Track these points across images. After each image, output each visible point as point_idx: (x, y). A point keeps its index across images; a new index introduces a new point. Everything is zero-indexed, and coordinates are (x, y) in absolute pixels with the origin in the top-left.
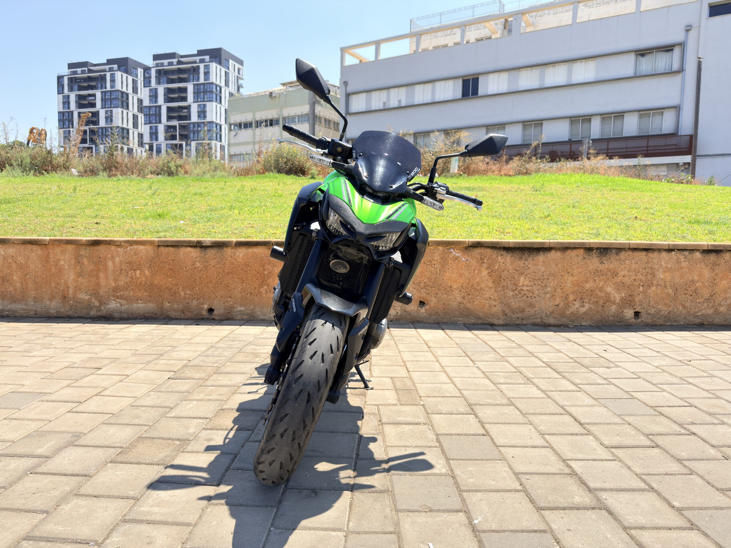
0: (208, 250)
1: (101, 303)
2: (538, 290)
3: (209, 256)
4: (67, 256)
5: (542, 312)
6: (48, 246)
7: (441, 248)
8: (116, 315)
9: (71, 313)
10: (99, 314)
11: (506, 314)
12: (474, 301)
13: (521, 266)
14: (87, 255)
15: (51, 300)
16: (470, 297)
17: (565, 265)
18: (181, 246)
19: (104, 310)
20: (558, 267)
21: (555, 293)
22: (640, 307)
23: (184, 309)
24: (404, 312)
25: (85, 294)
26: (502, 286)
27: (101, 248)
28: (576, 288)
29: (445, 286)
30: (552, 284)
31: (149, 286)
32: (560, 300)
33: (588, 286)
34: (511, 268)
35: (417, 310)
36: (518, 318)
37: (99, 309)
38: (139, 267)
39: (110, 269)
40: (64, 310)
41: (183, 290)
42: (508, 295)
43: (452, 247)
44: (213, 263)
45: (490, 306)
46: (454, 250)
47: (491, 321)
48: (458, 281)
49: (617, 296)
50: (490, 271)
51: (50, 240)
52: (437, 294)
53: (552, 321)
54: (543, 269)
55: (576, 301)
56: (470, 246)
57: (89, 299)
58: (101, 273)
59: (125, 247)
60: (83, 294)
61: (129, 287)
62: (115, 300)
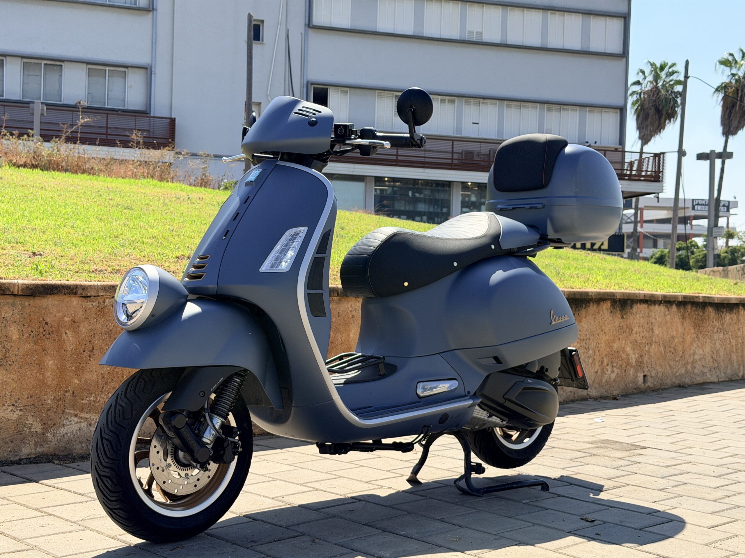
1: (46, 425)
10: (40, 450)
14: (17, 317)
17: (600, 320)
19: (52, 441)
21: (595, 357)
22: (647, 370)
25: (11, 407)
28: (608, 350)
30: (592, 345)
32: (598, 365)
33: (616, 346)
37: (41, 439)
39: (69, 349)
49: (633, 356)
57: (19, 417)
58: (49, 358)
59: (101, 301)
60: (7, 409)
61: (106, 384)
62: (76, 416)
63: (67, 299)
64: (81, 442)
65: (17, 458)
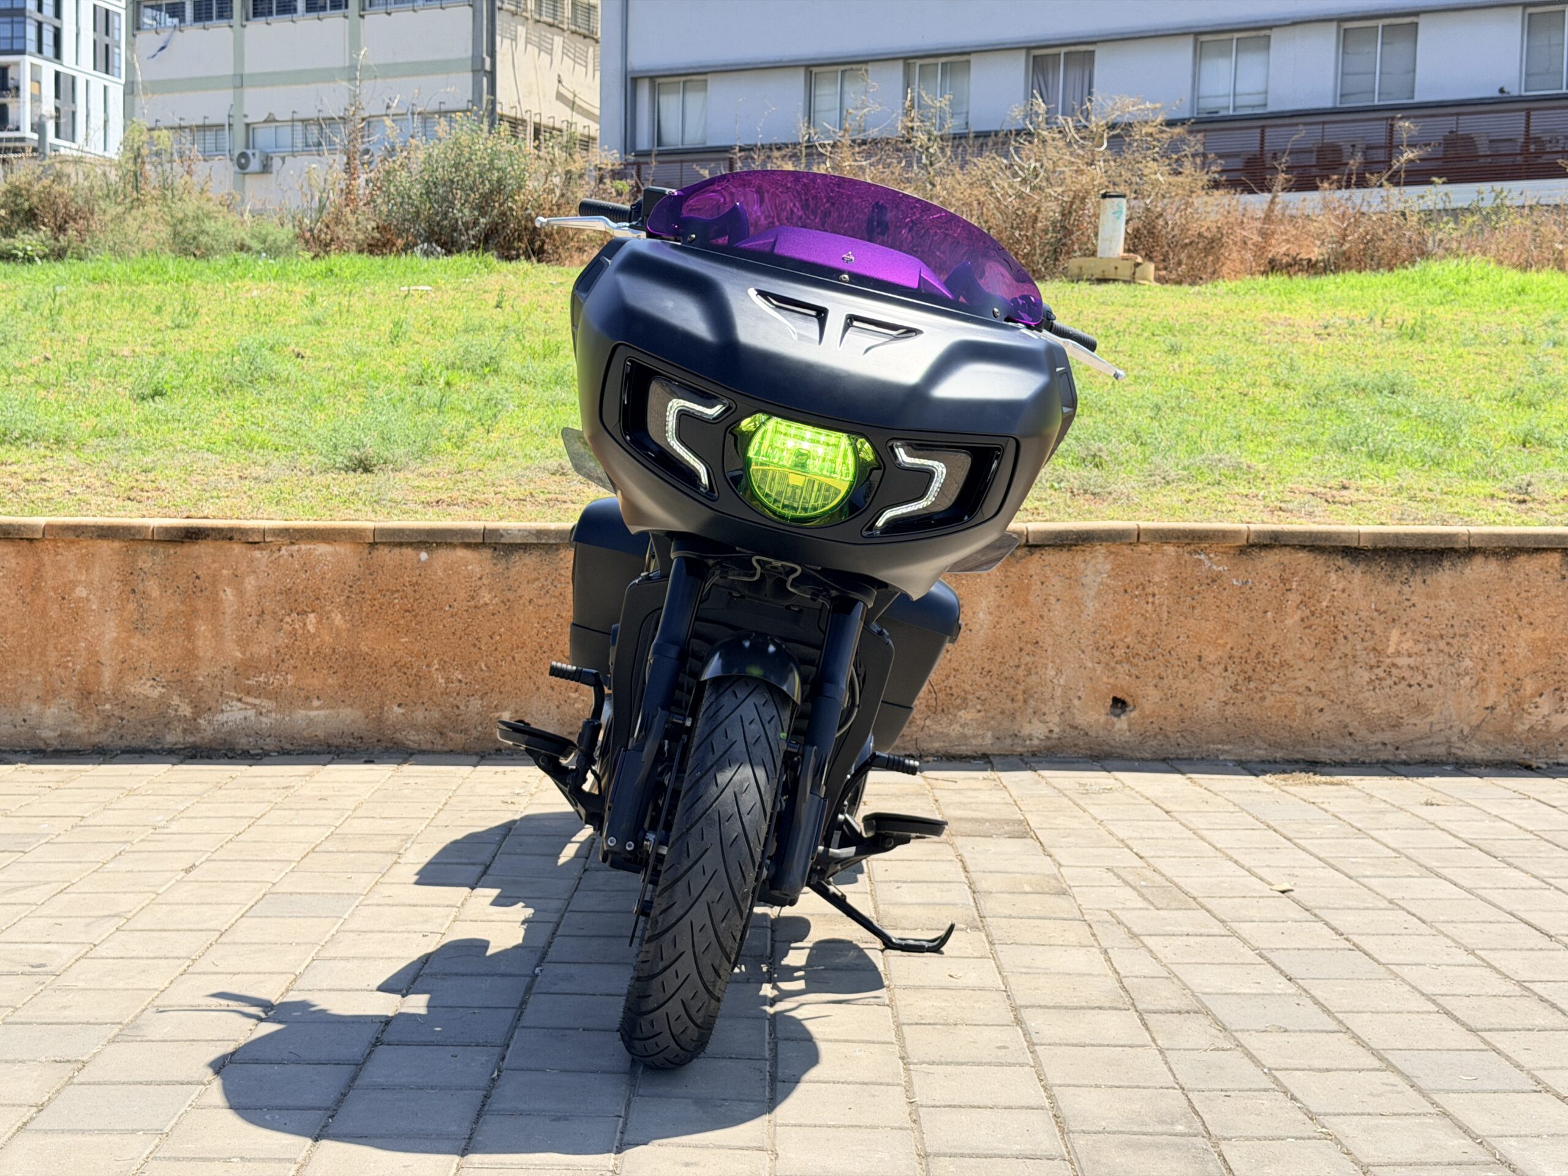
0: (515, 557)
1: (198, 710)
2: (1438, 665)
3: (518, 572)
4: (97, 572)
5: (1451, 727)
6: (40, 545)
7: (1170, 549)
8: (243, 742)
9: (103, 738)
10: (190, 739)
11: (1350, 734)
12: (1263, 699)
13: (1392, 599)
14: (158, 569)
15: (43, 700)
16: (1252, 685)
17: (1512, 596)
18: (439, 544)
19: (207, 729)
20: (1493, 602)
21: (1485, 675)
23: (444, 722)
24: (1068, 729)
25: (152, 682)
26: (1339, 654)
27: (203, 549)
28: (1542, 661)
29: (1183, 655)
30: (1475, 649)
31: (345, 659)
32: (1499, 692)
34: (1363, 603)
35: (1106, 723)
36: (1384, 744)
37: (192, 725)
38: (315, 603)
39: (229, 611)
40: (84, 729)
41: (442, 668)
42: (1357, 680)
43: (1202, 546)
44: (528, 591)
45: (1308, 712)
46: (1207, 555)
47: (1310, 753)
48: (1221, 641)
50: (1308, 613)
51: (49, 528)
52: (1161, 678)
53: (1476, 751)
54: (1451, 607)
55: (1541, 695)
56: (1252, 546)
57: (162, 696)
58: (200, 621)
59: (275, 548)
60: (145, 684)
61: (283, 661)
62: (240, 700)
63: (227, 545)
64: (248, 736)
65: (159, 747)
